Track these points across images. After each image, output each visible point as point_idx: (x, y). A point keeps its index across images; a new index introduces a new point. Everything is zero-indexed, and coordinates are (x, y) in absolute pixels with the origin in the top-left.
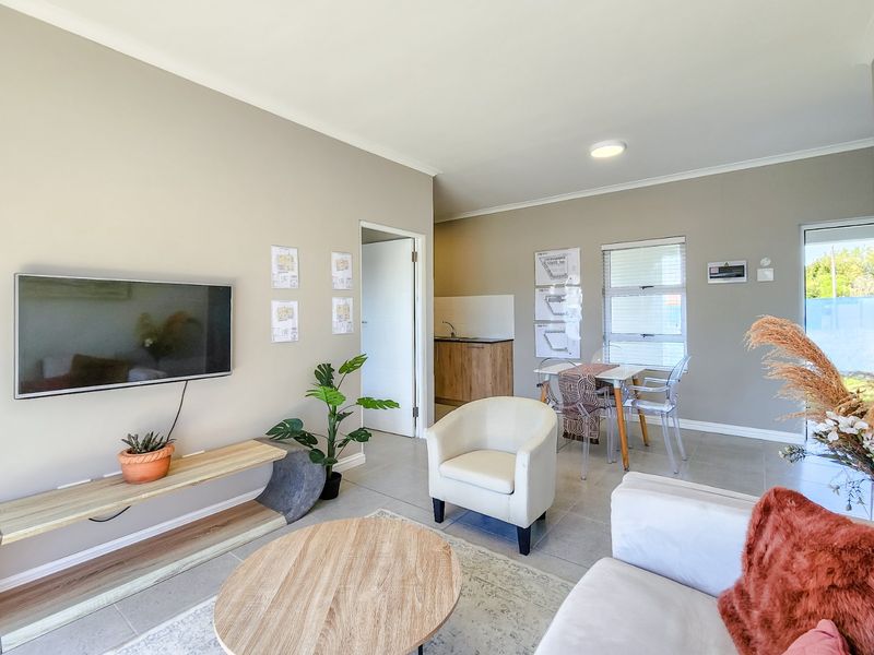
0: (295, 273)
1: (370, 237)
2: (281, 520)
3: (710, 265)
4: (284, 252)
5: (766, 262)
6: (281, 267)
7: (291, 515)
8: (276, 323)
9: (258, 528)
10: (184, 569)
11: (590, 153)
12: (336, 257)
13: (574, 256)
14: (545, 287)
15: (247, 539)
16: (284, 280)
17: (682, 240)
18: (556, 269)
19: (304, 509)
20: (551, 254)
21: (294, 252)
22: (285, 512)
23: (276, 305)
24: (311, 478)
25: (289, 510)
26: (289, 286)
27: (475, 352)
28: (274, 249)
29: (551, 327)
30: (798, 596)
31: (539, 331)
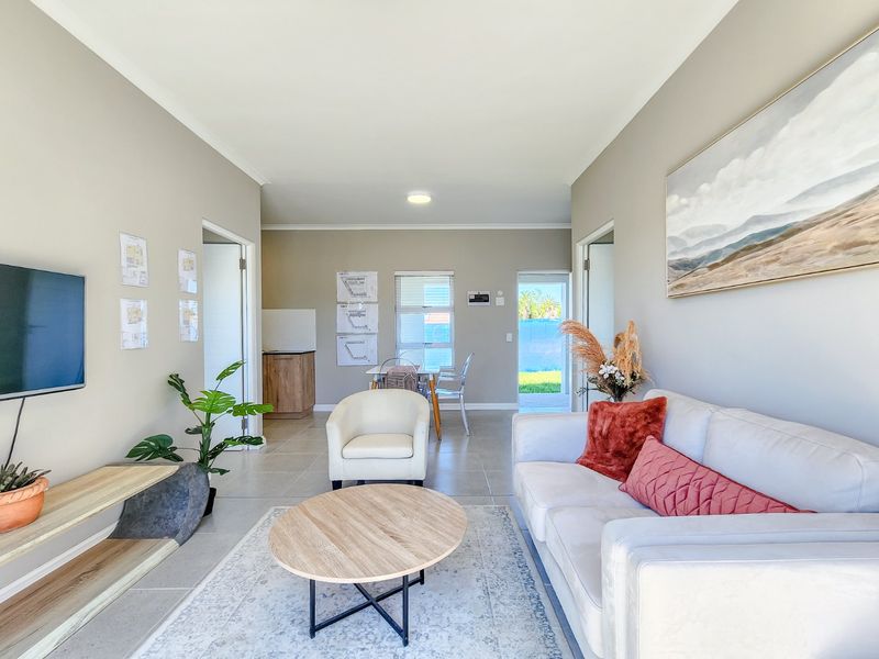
0: (145, 269)
1: (210, 238)
2: (172, 544)
3: (469, 293)
4: (133, 243)
5: (500, 293)
6: (130, 260)
7: (180, 535)
8: (126, 327)
9: (153, 557)
10: (85, 621)
11: (406, 197)
12: (183, 255)
13: (372, 278)
14: (344, 304)
15: (145, 571)
16: (135, 275)
17: (452, 273)
18: (356, 288)
19: (192, 527)
20: (352, 274)
21: (143, 244)
22: (173, 534)
23: (125, 304)
24: (195, 493)
25: (176, 532)
26: (137, 283)
27: (282, 363)
28: (123, 237)
29: (351, 339)
30: (632, 434)
31: (341, 342)
